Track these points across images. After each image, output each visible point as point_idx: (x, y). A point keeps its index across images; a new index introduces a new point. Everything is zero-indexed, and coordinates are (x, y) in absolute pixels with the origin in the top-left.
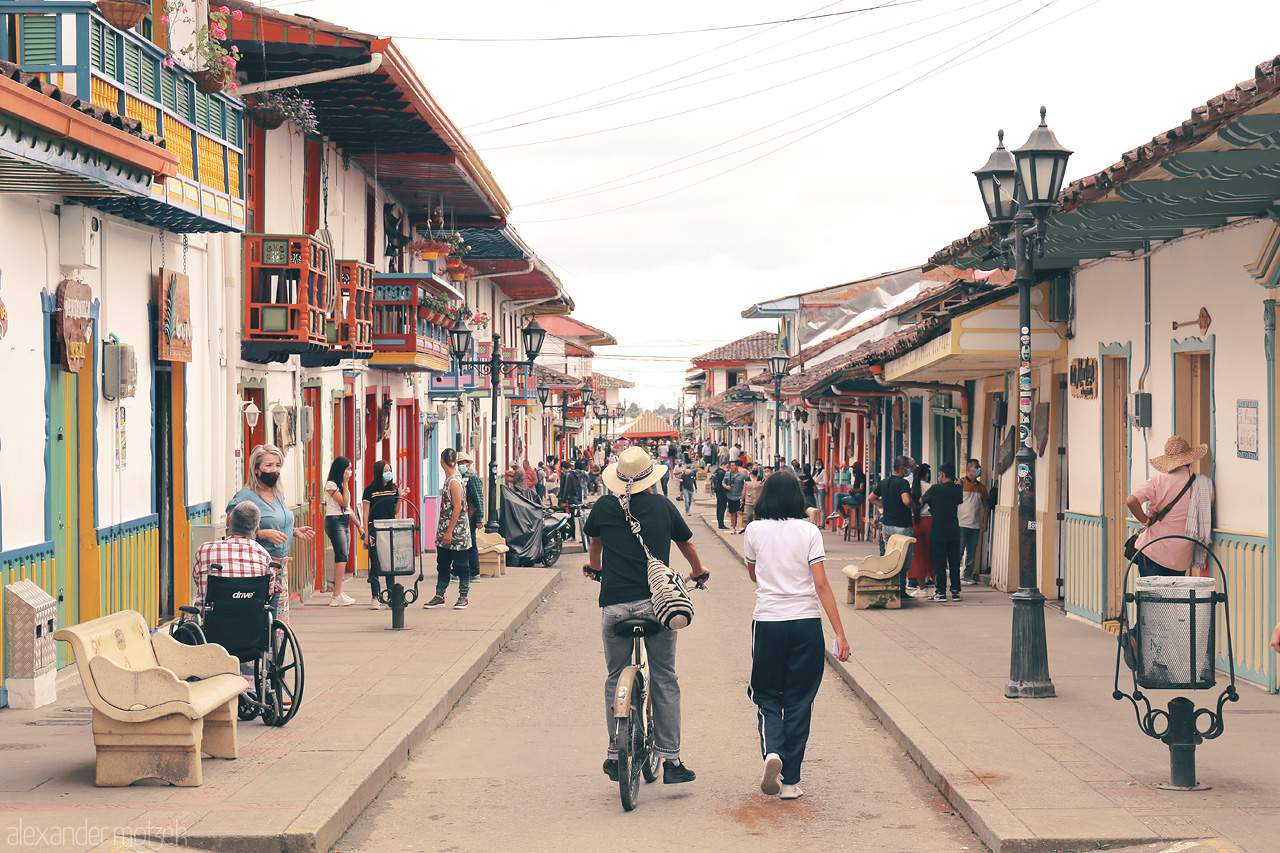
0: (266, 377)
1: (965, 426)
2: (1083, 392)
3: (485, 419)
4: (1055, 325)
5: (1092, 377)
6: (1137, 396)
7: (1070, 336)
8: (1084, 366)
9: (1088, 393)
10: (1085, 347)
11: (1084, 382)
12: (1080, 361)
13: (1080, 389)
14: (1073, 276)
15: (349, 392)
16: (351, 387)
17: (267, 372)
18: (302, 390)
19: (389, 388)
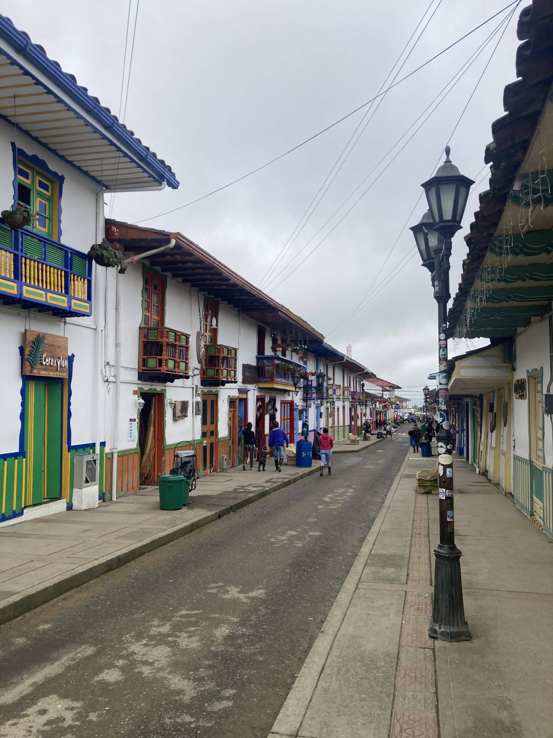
0: (166, 388)
1: (479, 413)
2: (520, 396)
3: (338, 408)
4: (506, 364)
5: (524, 388)
6: (546, 396)
7: (514, 369)
8: (520, 383)
9: (522, 397)
10: (521, 374)
11: (520, 391)
12: (518, 381)
13: (518, 394)
14: (515, 340)
15: (244, 396)
16: (246, 395)
17: (166, 386)
18: (199, 395)
19: (275, 397)
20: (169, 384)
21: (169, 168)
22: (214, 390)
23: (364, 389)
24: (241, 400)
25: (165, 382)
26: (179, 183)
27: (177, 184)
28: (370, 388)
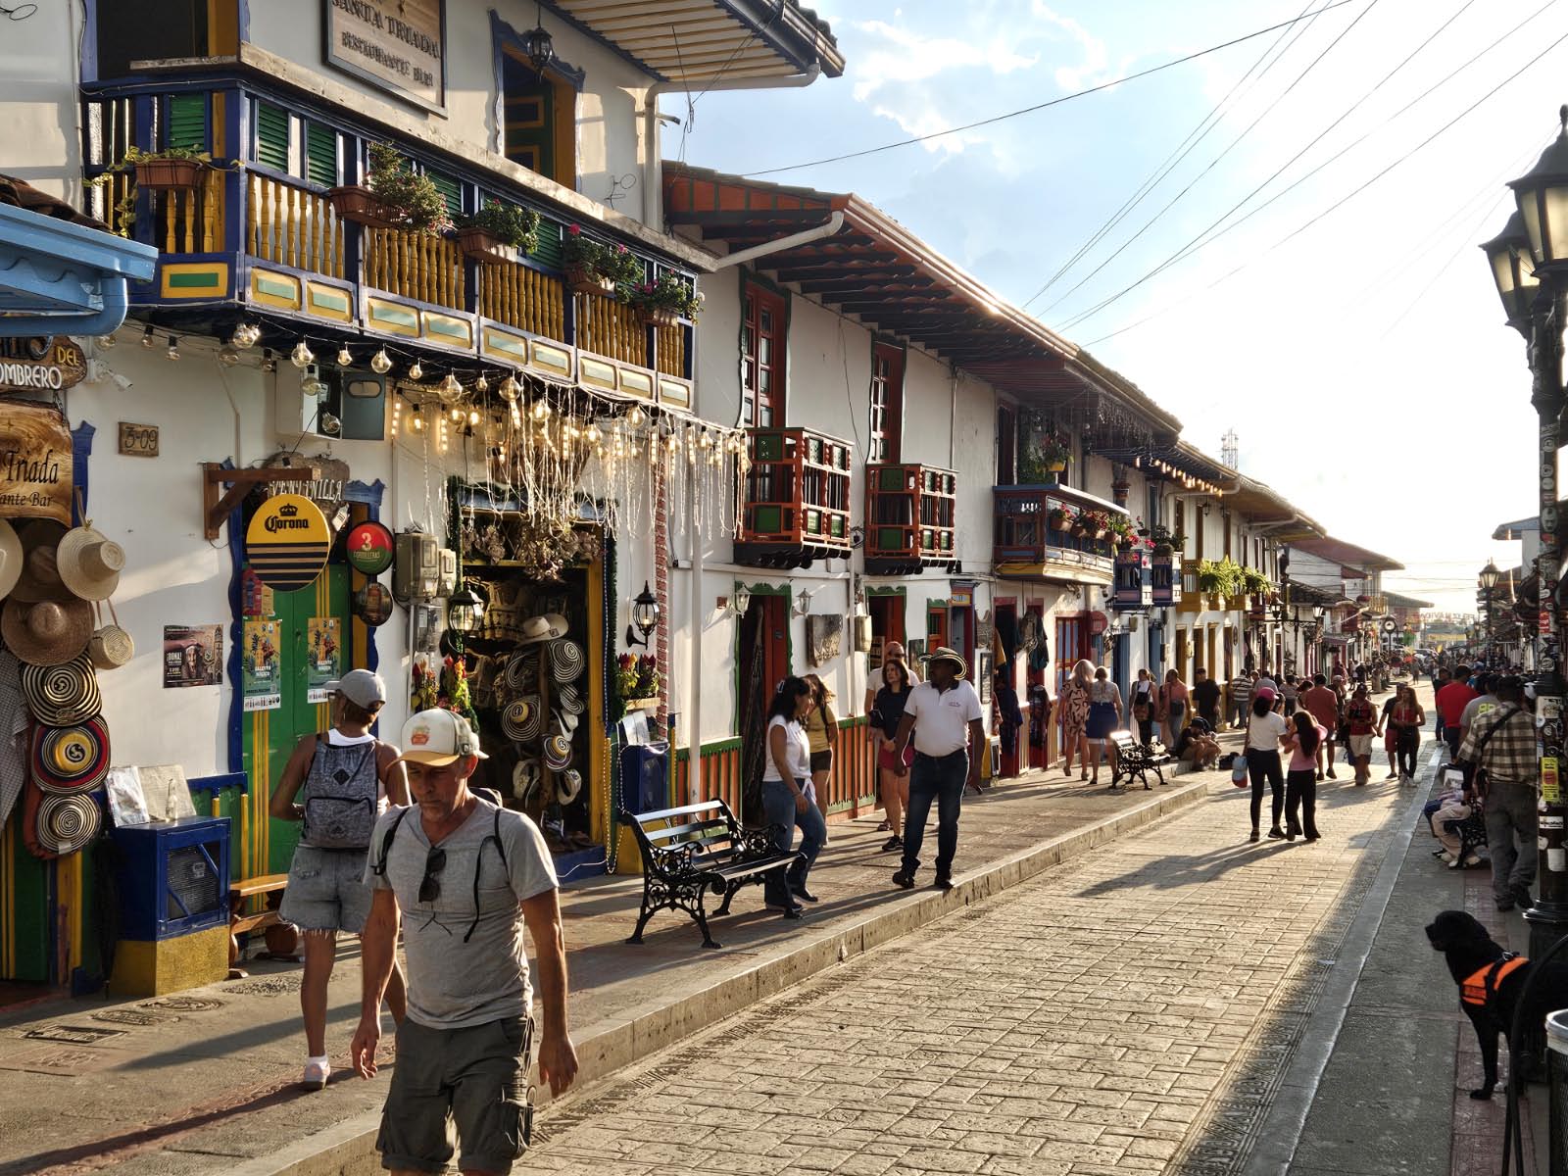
0: (792, 582)
15: (965, 601)
16: (968, 597)
17: (791, 579)
18: (860, 599)
19: (1042, 600)
20: (798, 571)
21: (824, 28)
22: (894, 586)
23: (1287, 571)
24: (957, 610)
25: (790, 567)
26: (843, 62)
27: (840, 63)
28: (1307, 571)
